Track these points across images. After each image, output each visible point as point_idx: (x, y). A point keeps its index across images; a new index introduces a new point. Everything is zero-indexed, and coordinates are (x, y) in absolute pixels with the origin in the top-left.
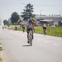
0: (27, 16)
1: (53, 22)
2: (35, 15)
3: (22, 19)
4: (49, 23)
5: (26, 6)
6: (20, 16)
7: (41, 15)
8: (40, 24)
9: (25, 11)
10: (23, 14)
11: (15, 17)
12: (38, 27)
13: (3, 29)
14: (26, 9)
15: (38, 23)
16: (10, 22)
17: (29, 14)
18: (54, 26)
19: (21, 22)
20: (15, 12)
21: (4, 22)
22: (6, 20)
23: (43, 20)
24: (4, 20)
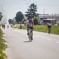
0: (31, 15)
1: (55, 21)
2: (38, 14)
3: (26, 18)
4: (51, 22)
5: (30, 6)
6: (24, 15)
7: (44, 14)
8: (44, 23)
9: (29, 10)
10: (27, 14)
11: (20, 16)
12: (41, 26)
13: (8, 28)
14: (30, 9)
15: (42, 22)
16: (15, 21)
17: (32, 14)
18: (57, 25)
19: (25, 21)
20: (20, 12)
21: (9, 21)
22: (11, 19)
23: (46, 19)
24: (9, 19)
